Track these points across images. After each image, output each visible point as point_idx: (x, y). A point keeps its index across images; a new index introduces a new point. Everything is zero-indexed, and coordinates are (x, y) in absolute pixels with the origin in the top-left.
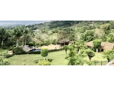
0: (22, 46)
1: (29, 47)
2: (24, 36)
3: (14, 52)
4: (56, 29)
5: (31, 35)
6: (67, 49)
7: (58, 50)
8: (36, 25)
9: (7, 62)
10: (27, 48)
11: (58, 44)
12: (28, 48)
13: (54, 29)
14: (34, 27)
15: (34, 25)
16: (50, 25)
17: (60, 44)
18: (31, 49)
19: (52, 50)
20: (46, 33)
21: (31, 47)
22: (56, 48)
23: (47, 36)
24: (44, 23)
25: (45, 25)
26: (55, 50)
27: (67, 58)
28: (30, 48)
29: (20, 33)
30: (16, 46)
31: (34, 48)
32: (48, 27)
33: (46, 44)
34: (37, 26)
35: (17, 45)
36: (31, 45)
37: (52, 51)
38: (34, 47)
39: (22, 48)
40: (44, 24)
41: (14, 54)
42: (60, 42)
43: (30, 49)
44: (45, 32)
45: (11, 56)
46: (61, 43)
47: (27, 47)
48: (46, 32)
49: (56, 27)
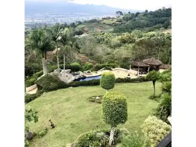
0: (55, 72)
1: (71, 72)
2: (59, 49)
3: (39, 87)
4: (129, 35)
5: (72, 46)
6: (157, 79)
7: (133, 81)
8: (80, 23)
9: (29, 112)
10: (67, 76)
11: (135, 67)
12: (69, 75)
13: (125, 34)
14: (77, 30)
15: (76, 24)
16: (116, 25)
17: (139, 69)
18: (77, 77)
19: (119, 78)
20: (107, 42)
21: (76, 73)
22: (129, 75)
23: (109, 50)
24: (101, 18)
25: (104, 23)
26: (128, 80)
27: (154, 98)
28: (74, 75)
29: (48, 43)
30: (42, 74)
31: (81, 74)
32: (112, 30)
33: (108, 66)
34: (83, 26)
35: (45, 72)
36: (74, 70)
37: (121, 81)
38: (83, 72)
39: (56, 76)
40: (102, 22)
41: (41, 91)
42: (139, 64)
43: (73, 78)
44: (104, 40)
45: (36, 97)
46: (141, 67)
47: (67, 74)
48: (106, 40)
49: (129, 29)
